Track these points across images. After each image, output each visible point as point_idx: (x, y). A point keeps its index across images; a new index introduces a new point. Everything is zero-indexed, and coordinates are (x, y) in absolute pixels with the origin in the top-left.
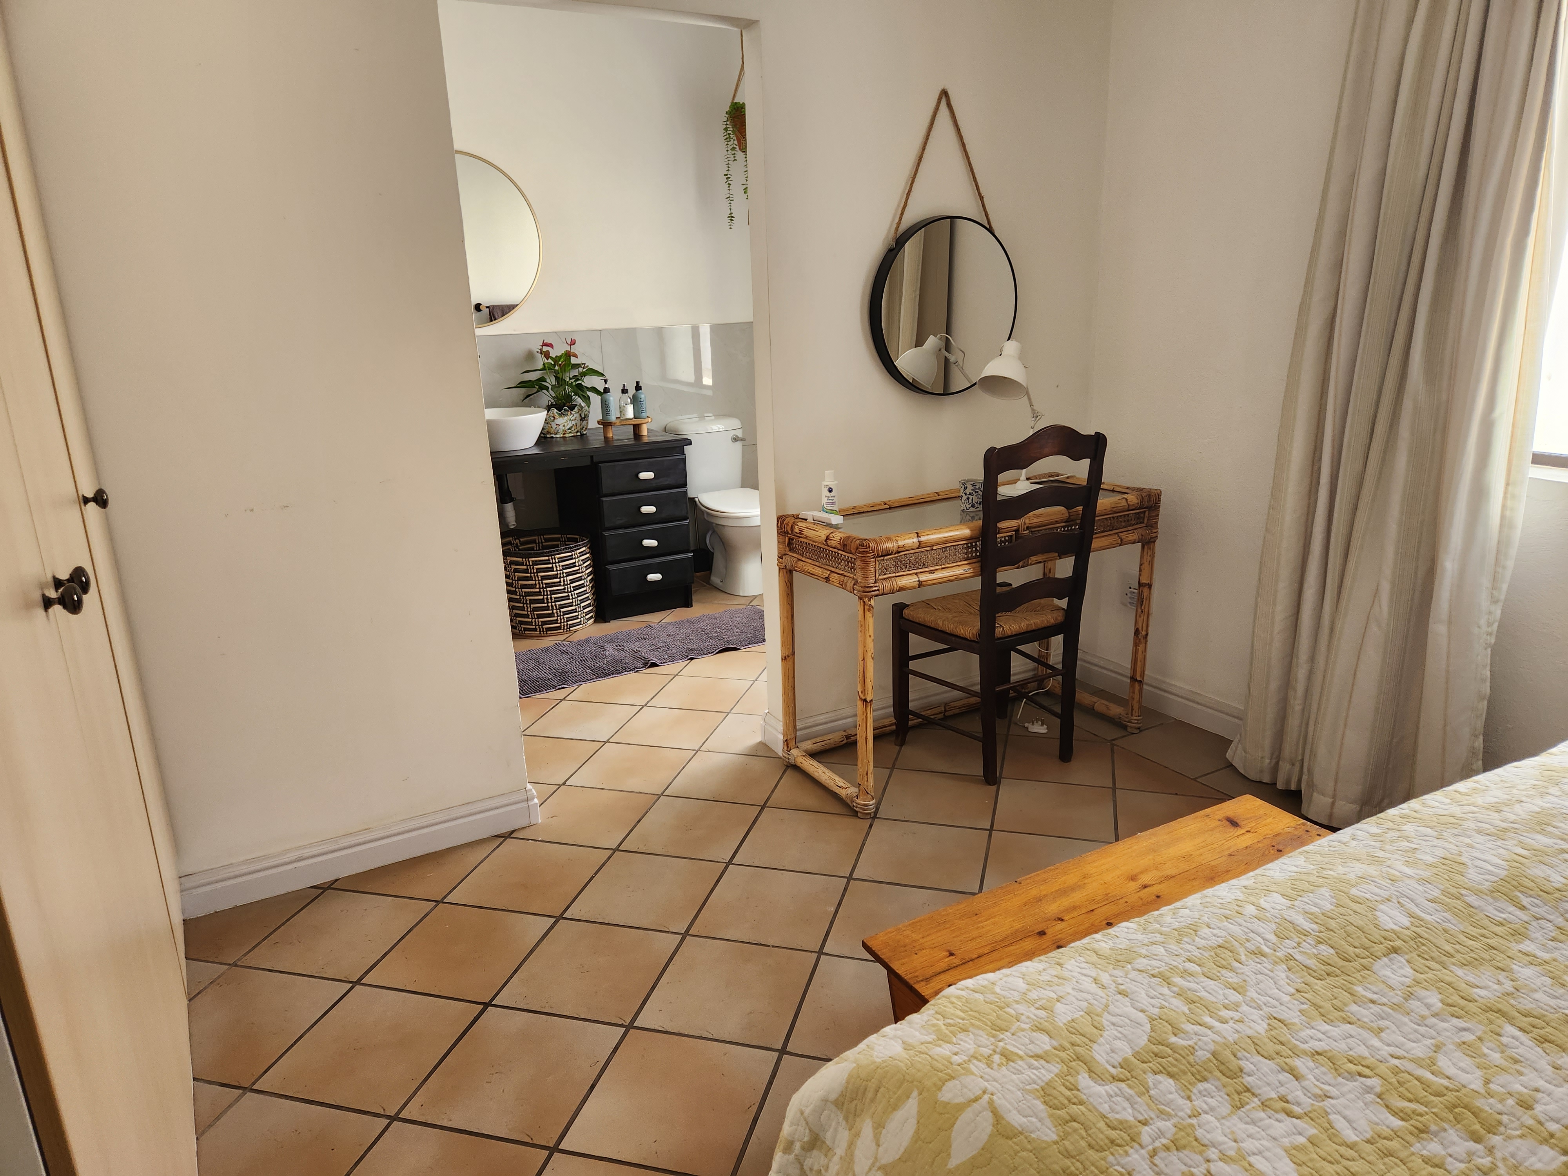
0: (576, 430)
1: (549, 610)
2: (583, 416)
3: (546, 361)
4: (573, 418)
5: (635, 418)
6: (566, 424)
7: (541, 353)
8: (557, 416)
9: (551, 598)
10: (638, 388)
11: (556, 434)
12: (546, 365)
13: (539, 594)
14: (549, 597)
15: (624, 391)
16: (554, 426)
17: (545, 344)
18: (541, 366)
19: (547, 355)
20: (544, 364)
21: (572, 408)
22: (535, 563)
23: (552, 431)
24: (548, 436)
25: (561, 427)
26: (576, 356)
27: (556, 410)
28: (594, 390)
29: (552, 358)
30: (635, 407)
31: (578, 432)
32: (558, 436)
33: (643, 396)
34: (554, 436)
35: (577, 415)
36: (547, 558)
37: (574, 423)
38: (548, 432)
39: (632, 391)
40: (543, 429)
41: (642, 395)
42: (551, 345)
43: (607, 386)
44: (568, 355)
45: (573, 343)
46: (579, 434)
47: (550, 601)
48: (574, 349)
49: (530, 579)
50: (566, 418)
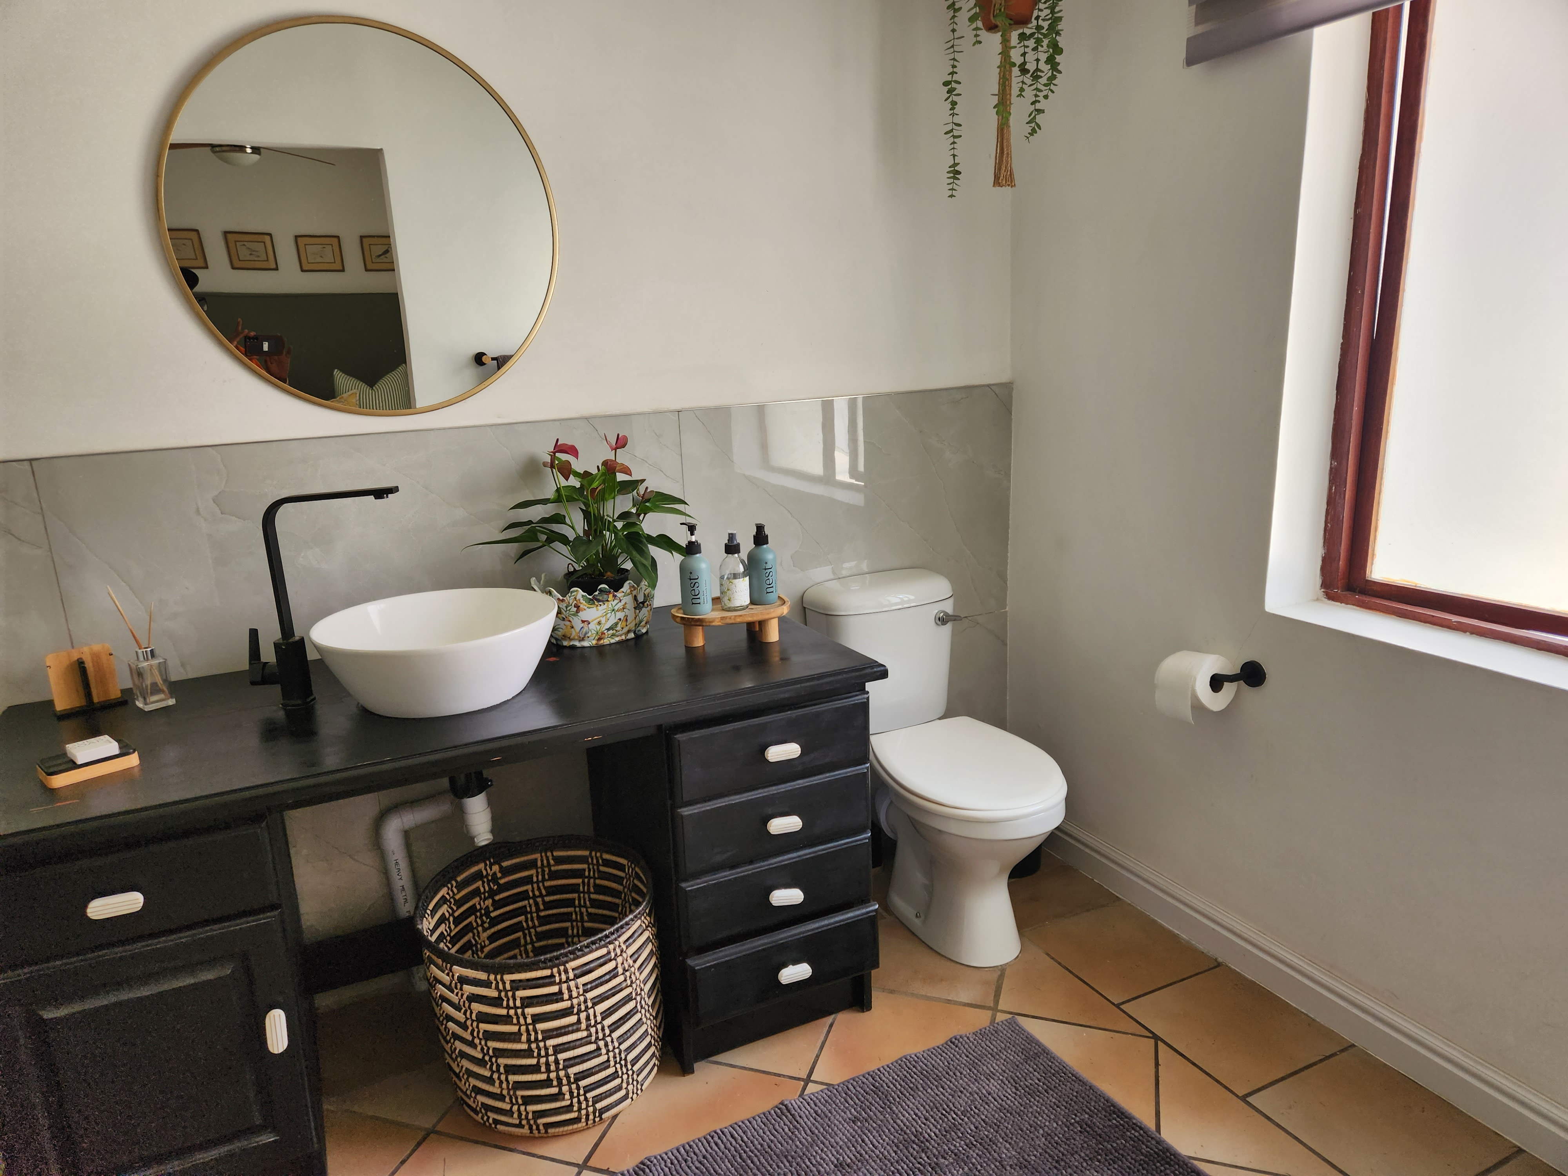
0: (626, 630)
1: (551, 1086)
2: (641, 599)
3: (563, 482)
4: (620, 605)
5: (753, 602)
6: (603, 620)
7: (552, 467)
8: (584, 604)
9: (557, 1062)
10: (760, 538)
11: (583, 639)
12: (563, 492)
13: (528, 1053)
14: (551, 1059)
15: (732, 548)
16: (577, 623)
17: (560, 448)
18: (550, 493)
19: (566, 470)
20: (558, 490)
21: (616, 586)
22: (517, 985)
23: (574, 634)
24: (565, 643)
25: (593, 626)
26: (627, 471)
27: (581, 592)
28: (665, 542)
29: (577, 474)
30: (755, 581)
31: (629, 631)
32: (586, 644)
33: (770, 557)
34: (577, 644)
35: (629, 600)
36: (547, 972)
37: (620, 615)
38: (565, 637)
39: (747, 545)
40: (554, 629)
41: (770, 554)
42: (572, 451)
43: (693, 539)
44: (610, 468)
45: (621, 443)
46: (631, 635)
47: (553, 1067)
48: (622, 457)
49: (506, 1020)
50: (603, 608)
